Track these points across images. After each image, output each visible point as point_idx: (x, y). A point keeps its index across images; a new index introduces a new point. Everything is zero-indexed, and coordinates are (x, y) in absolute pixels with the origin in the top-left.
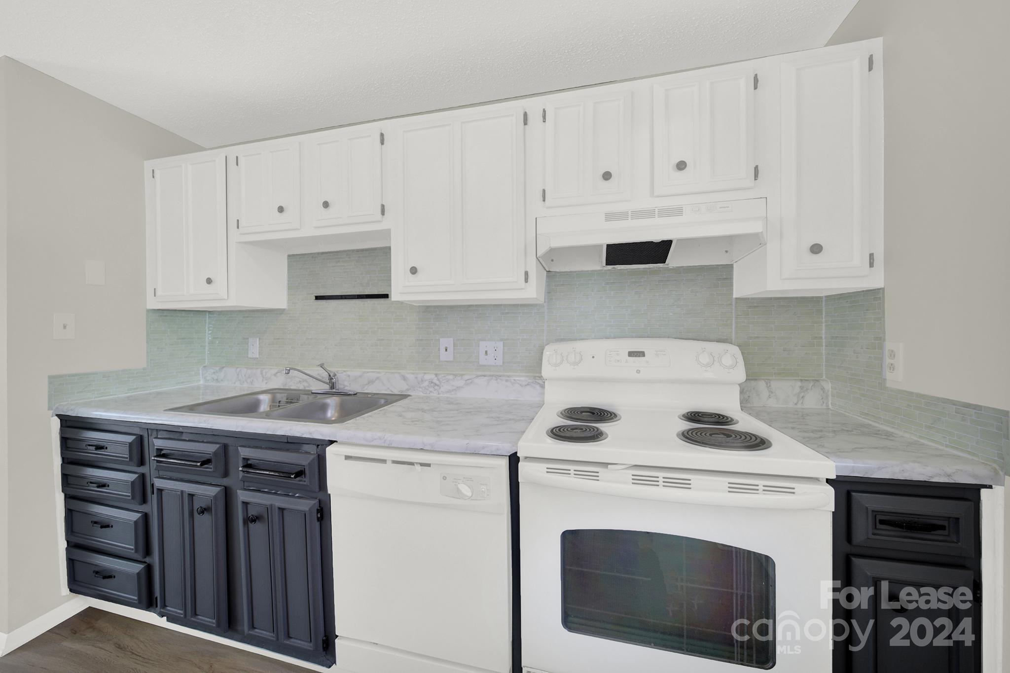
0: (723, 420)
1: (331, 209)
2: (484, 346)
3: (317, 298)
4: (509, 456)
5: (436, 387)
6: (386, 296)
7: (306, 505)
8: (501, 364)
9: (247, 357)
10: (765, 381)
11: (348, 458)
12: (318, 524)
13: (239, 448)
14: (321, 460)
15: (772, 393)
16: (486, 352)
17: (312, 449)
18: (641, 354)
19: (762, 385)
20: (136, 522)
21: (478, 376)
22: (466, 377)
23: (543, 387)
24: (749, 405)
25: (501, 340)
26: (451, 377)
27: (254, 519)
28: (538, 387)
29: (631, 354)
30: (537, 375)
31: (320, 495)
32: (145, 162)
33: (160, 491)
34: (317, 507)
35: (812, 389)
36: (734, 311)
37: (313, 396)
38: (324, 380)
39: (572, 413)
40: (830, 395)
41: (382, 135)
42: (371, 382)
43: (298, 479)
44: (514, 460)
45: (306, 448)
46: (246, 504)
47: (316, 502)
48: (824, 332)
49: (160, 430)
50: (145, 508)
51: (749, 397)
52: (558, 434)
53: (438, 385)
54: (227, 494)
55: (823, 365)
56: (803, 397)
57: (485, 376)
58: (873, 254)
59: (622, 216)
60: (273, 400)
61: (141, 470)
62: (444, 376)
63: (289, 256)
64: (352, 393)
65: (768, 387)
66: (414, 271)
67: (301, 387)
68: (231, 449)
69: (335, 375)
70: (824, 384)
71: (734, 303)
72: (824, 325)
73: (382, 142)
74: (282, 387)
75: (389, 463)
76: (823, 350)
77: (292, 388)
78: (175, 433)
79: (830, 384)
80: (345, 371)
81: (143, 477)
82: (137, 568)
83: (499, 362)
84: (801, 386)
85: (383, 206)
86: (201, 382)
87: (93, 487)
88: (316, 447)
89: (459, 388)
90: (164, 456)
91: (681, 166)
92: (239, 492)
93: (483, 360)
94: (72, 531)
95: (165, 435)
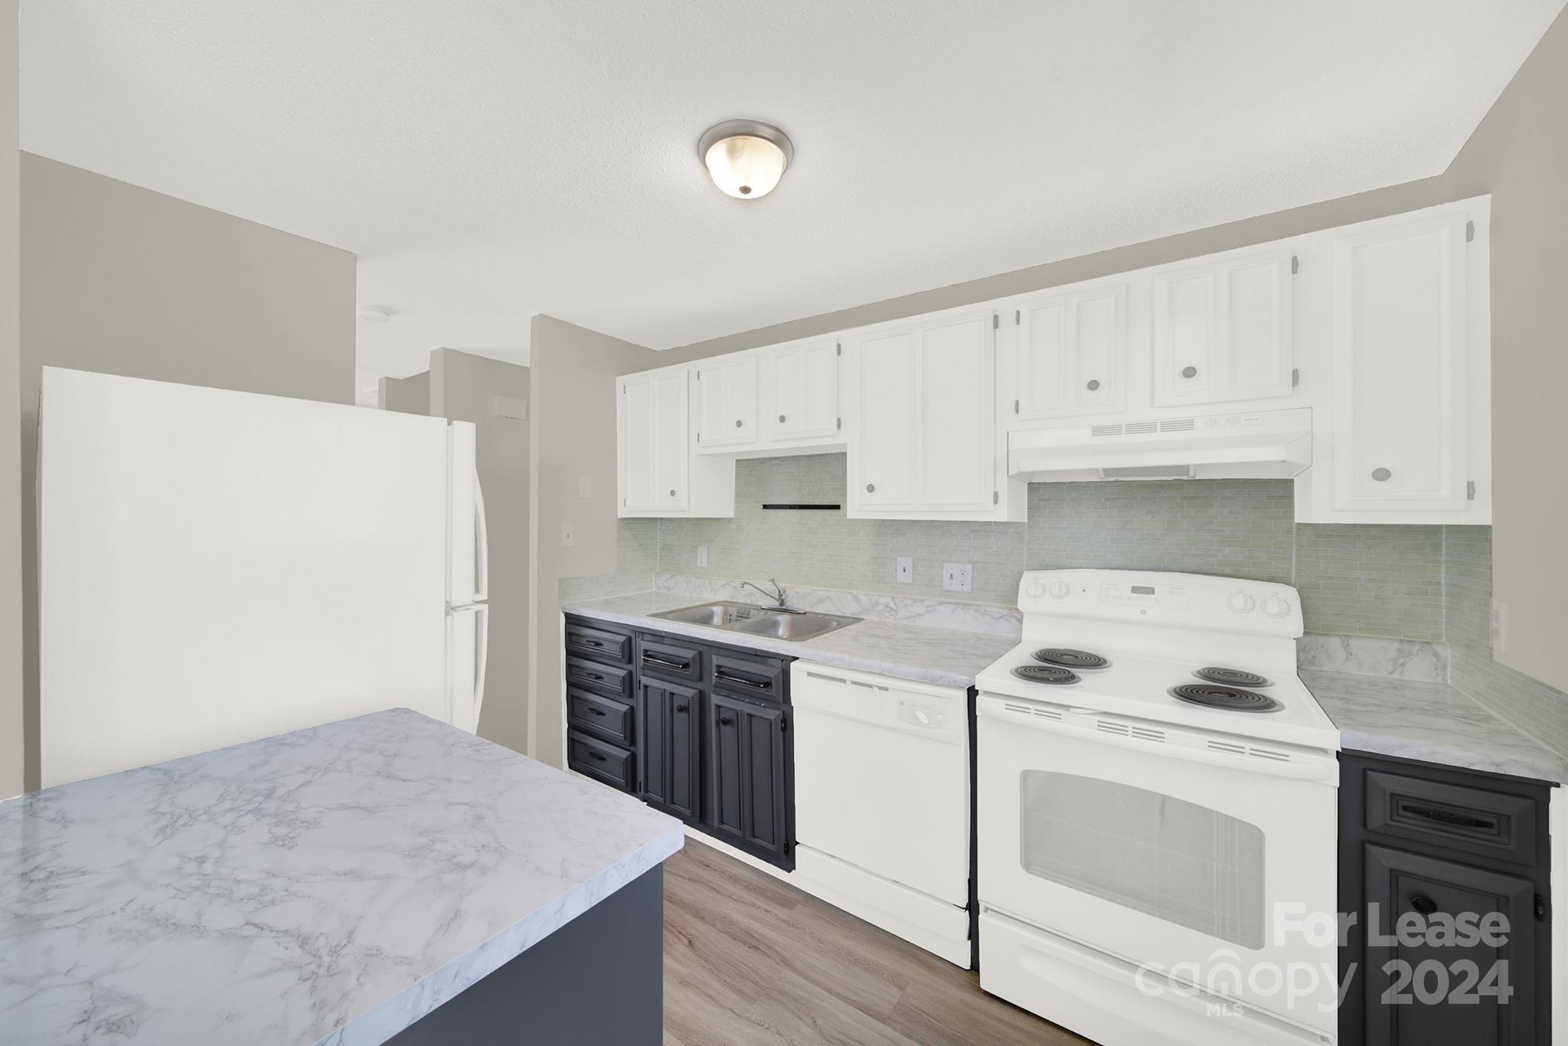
0: (1253, 681)
1: (787, 423)
2: (948, 568)
3: (765, 507)
4: (968, 689)
5: (892, 613)
6: (837, 507)
7: (772, 714)
8: (969, 590)
9: (696, 566)
10: (1340, 638)
11: (810, 674)
12: (781, 733)
13: (713, 656)
14: (786, 675)
15: (1351, 654)
16: (951, 576)
17: (778, 664)
18: (1150, 591)
19: (1334, 643)
20: (625, 713)
21: (941, 603)
22: (928, 603)
23: (1020, 621)
24: (1314, 668)
25: (970, 563)
26: (909, 602)
27: (726, 722)
28: (1014, 621)
29: (1135, 590)
30: (1014, 607)
31: (784, 707)
32: (617, 378)
33: (646, 687)
34: (781, 717)
35: (1417, 654)
36: (1294, 541)
37: (762, 612)
38: (774, 596)
39: (1047, 656)
40: (1449, 665)
41: (839, 346)
42: (820, 601)
43: (765, 689)
44: (972, 693)
45: (771, 661)
46: (718, 707)
47: (780, 712)
48: (1443, 575)
49: (646, 633)
50: (632, 702)
51: (1314, 657)
52: (1027, 674)
53: (894, 611)
54: (702, 698)
55: (1442, 622)
56: (1402, 664)
57: (949, 603)
58: (1473, 482)
59: (1114, 430)
60: (725, 613)
61: (630, 667)
62: (902, 601)
63: (737, 461)
64: (802, 612)
65: (1346, 646)
66: (871, 488)
67: (749, 602)
68: (705, 656)
69: (784, 592)
70: (1440, 649)
71: (1294, 530)
72: (1444, 565)
73: (839, 353)
74: (729, 600)
75: (848, 683)
76: (1443, 601)
77: (740, 601)
78: (658, 636)
79: (1449, 648)
80: (793, 587)
81: (630, 673)
82: (624, 754)
83: (967, 588)
84: (1399, 650)
85: (839, 420)
86: (654, 589)
87: (592, 678)
88: (780, 661)
89: (919, 615)
90: (649, 656)
91: (1189, 373)
92: (713, 696)
93: (947, 585)
94: (573, 715)
95: (649, 637)
